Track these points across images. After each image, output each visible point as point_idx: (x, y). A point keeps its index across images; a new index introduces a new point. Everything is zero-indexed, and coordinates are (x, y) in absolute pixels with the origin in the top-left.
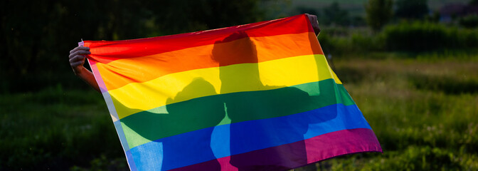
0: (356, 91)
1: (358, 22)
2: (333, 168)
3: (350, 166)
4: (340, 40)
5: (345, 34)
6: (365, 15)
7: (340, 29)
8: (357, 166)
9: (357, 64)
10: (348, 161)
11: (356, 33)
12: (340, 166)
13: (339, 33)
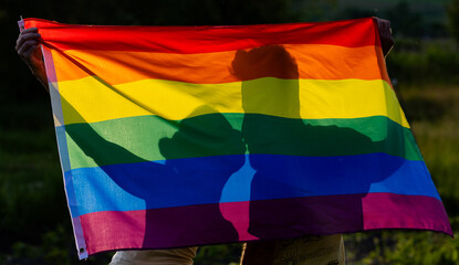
0: (433, 132)
1: (437, 31)
2: (400, 245)
3: (425, 243)
4: (411, 58)
5: (417, 48)
6: (447, 21)
7: (410, 41)
8: (435, 243)
9: (435, 93)
10: (421, 236)
11: (433, 48)
12: (410, 242)
13: (409, 48)
